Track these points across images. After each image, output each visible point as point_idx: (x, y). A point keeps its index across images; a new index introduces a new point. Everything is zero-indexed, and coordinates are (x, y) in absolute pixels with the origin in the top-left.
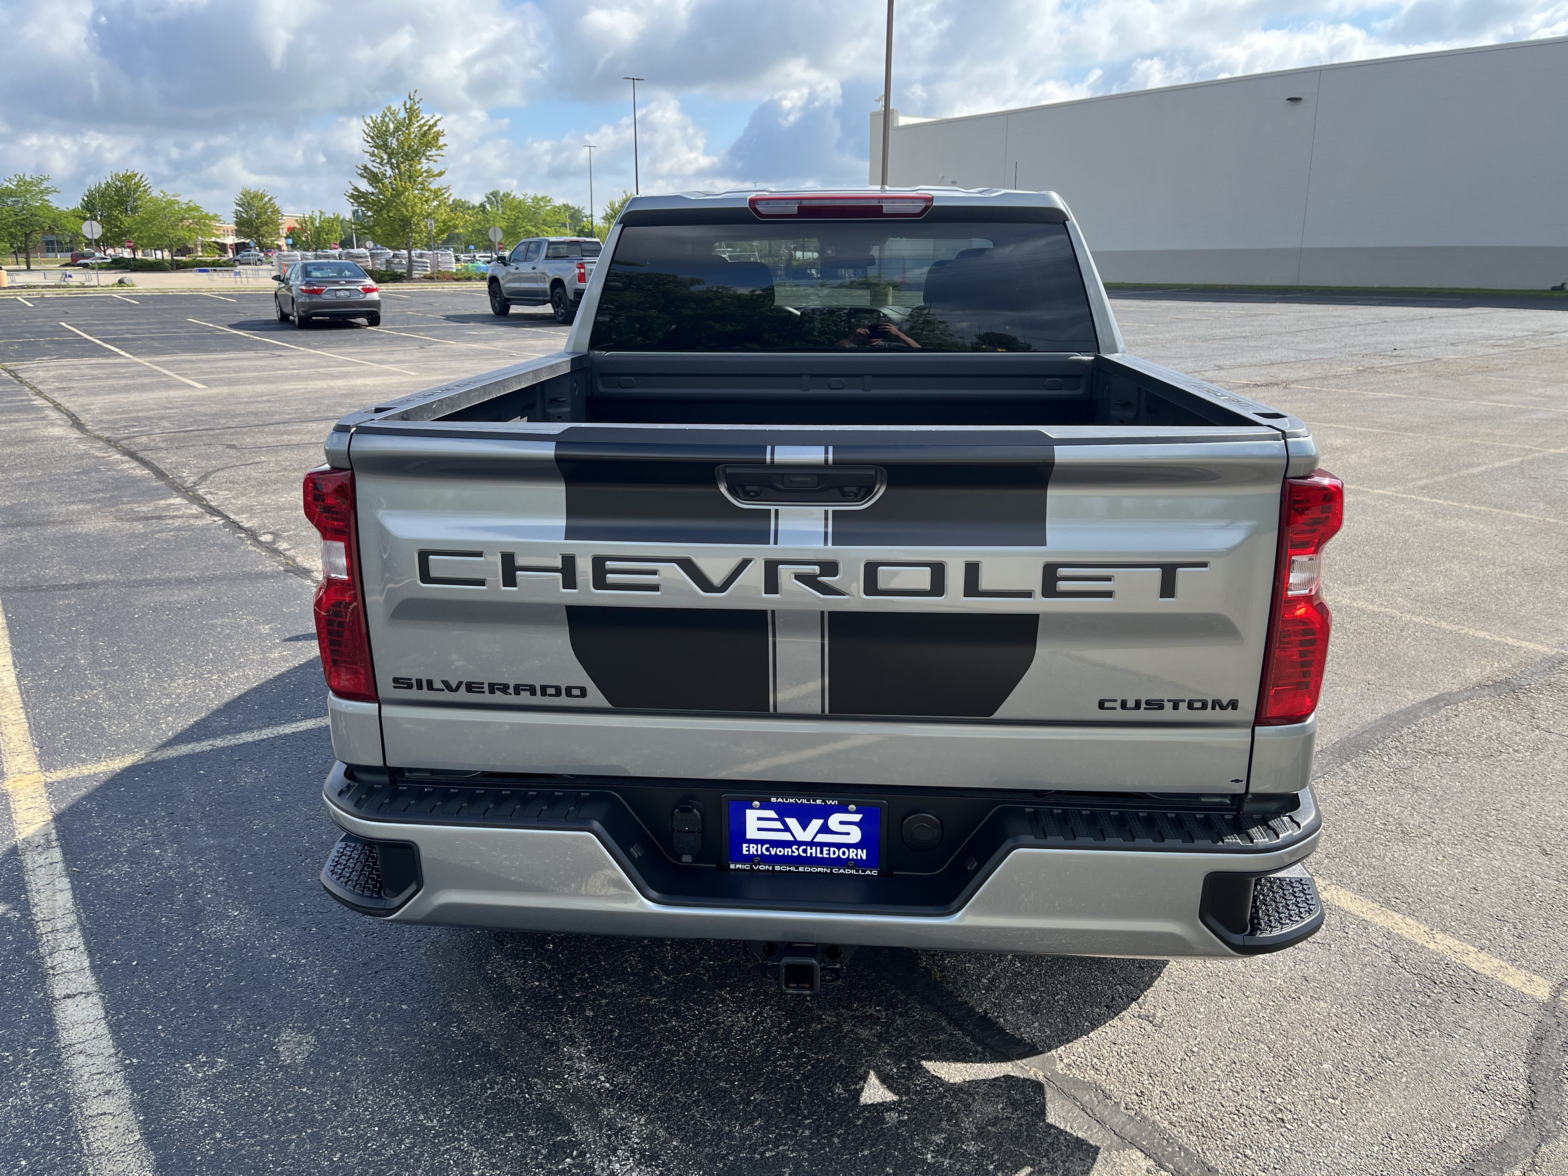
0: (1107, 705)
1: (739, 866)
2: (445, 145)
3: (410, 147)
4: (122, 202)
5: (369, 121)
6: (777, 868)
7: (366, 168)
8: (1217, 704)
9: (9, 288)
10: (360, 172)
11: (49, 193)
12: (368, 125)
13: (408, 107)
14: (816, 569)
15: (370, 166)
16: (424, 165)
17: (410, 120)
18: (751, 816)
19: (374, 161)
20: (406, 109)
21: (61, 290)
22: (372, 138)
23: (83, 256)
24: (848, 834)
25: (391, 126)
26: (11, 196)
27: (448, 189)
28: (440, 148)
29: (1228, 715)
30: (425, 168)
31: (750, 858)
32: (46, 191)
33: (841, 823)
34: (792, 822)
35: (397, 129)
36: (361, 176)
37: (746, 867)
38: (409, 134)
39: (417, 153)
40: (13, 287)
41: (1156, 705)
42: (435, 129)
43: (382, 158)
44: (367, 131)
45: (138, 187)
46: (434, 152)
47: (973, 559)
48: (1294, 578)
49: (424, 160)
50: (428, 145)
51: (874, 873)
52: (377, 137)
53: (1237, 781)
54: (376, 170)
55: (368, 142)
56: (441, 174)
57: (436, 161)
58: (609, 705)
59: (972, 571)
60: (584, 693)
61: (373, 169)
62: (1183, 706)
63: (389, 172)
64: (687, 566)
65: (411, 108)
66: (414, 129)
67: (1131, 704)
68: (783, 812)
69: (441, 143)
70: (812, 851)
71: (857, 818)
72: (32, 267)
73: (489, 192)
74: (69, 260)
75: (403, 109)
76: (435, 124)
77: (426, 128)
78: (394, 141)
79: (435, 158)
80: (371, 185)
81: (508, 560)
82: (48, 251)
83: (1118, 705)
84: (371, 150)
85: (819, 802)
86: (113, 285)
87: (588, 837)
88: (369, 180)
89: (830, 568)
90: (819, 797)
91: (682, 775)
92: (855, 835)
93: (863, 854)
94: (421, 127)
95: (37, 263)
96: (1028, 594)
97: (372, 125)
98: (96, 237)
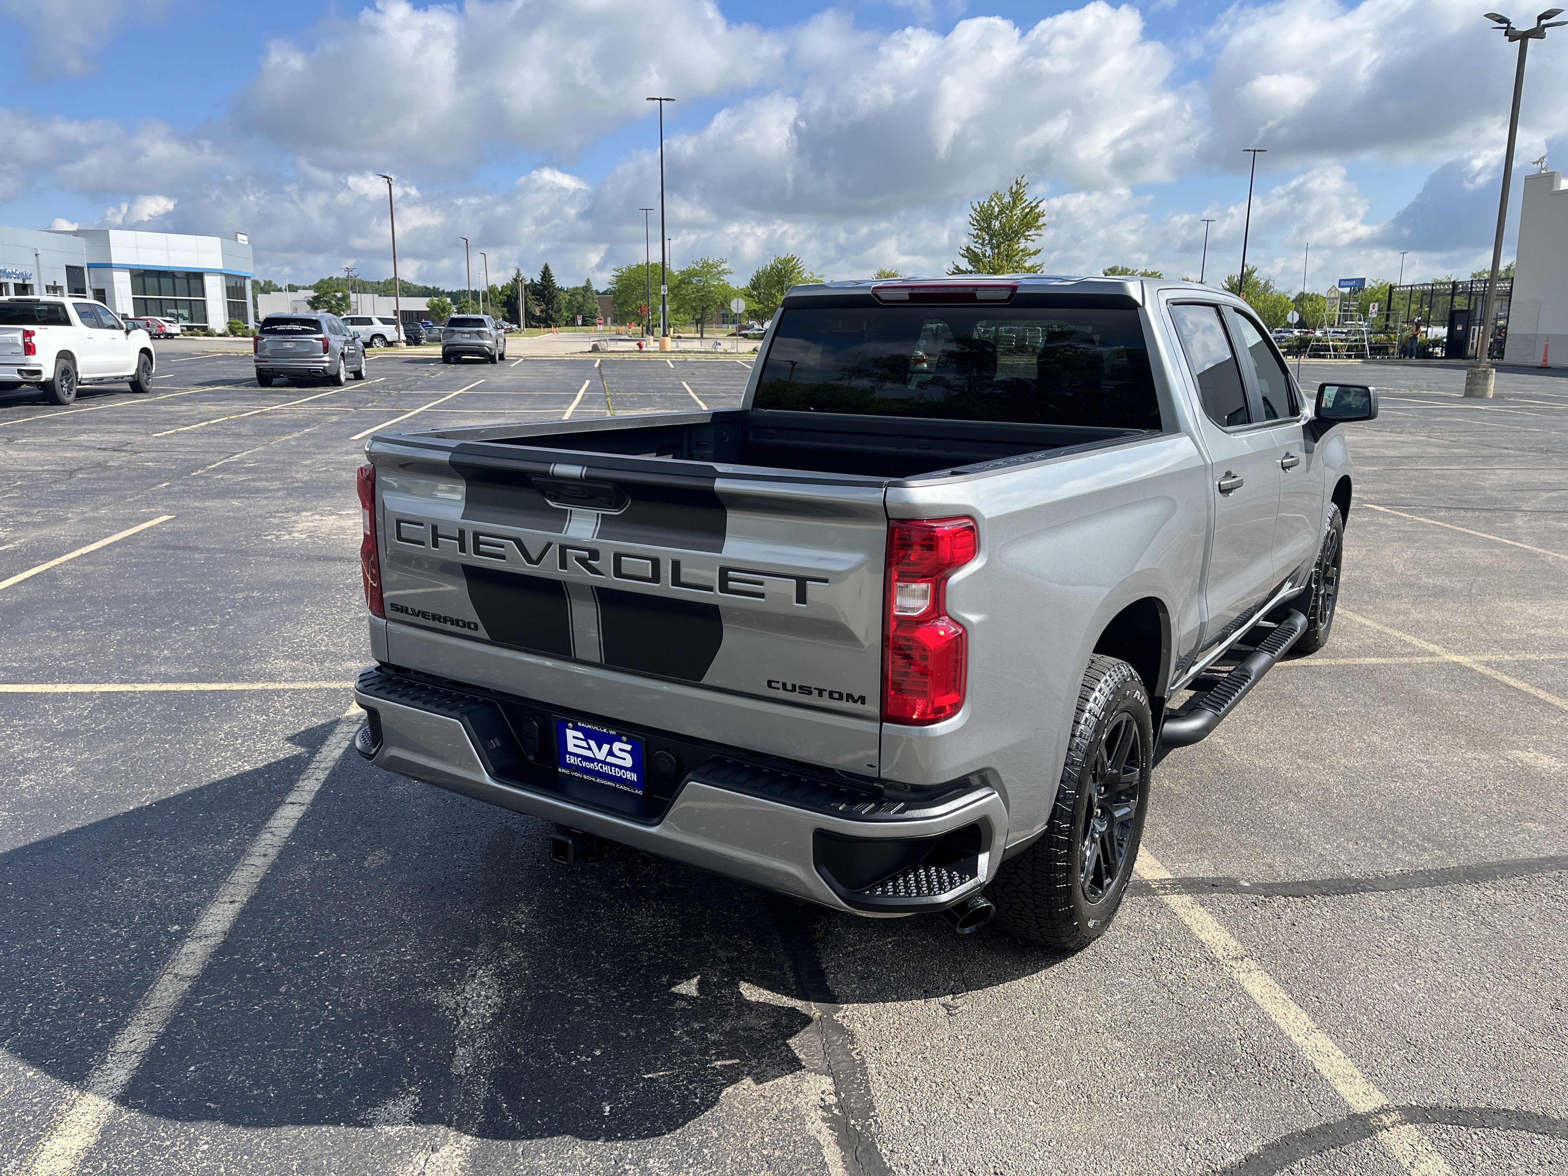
0: (774, 685)
1: (563, 771)
2: (1044, 225)
3: (1011, 228)
4: (780, 282)
5: (976, 206)
6: (585, 777)
7: (968, 249)
8: (850, 697)
9: (671, 352)
10: (962, 252)
11: (725, 273)
12: (975, 210)
13: (1014, 191)
14: (586, 554)
15: (972, 247)
16: (1023, 243)
17: (1014, 203)
18: (570, 733)
19: (976, 242)
20: (1011, 193)
21: (710, 356)
22: (977, 221)
23: (746, 328)
24: (624, 759)
25: (997, 209)
26: (696, 276)
27: (1041, 266)
28: (1039, 228)
29: (858, 707)
30: (1022, 246)
31: (570, 767)
32: (723, 272)
33: (621, 750)
34: (592, 743)
35: (1001, 212)
36: (963, 256)
37: (567, 772)
38: (1011, 217)
39: (1016, 233)
40: (674, 352)
41: (806, 690)
42: (1037, 210)
43: (984, 239)
44: (974, 216)
45: (795, 269)
46: (1032, 232)
47: (676, 558)
48: (899, 600)
49: (1022, 240)
50: (1029, 226)
51: (640, 793)
52: (983, 220)
53: (871, 766)
54: (976, 250)
55: (974, 225)
56: (1036, 253)
57: (1033, 241)
58: (489, 638)
59: (676, 565)
60: (476, 628)
61: (974, 249)
62: (826, 694)
63: (989, 252)
64: (519, 542)
65: (1016, 192)
66: (1017, 211)
67: (789, 687)
68: (588, 735)
69: (1040, 223)
70: (606, 769)
71: (628, 747)
72: (705, 336)
73: (1107, 268)
74: (734, 331)
75: (1008, 194)
76: (1037, 206)
77: (1027, 210)
78: (997, 223)
79: (1033, 238)
80: (970, 263)
81: (435, 528)
82: (724, 323)
83: (780, 685)
84: (975, 233)
85: (605, 730)
86: (748, 353)
87: (457, 724)
88: (969, 259)
89: (595, 554)
90: (606, 727)
91: (531, 696)
92: (628, 762)
93: (633, 777)
94: (1023, 209)
95: (708, 332)
96: (711, 589)
97: (979, 209)
98: (740, 312)
